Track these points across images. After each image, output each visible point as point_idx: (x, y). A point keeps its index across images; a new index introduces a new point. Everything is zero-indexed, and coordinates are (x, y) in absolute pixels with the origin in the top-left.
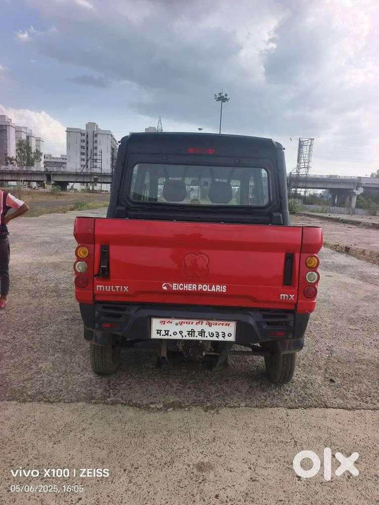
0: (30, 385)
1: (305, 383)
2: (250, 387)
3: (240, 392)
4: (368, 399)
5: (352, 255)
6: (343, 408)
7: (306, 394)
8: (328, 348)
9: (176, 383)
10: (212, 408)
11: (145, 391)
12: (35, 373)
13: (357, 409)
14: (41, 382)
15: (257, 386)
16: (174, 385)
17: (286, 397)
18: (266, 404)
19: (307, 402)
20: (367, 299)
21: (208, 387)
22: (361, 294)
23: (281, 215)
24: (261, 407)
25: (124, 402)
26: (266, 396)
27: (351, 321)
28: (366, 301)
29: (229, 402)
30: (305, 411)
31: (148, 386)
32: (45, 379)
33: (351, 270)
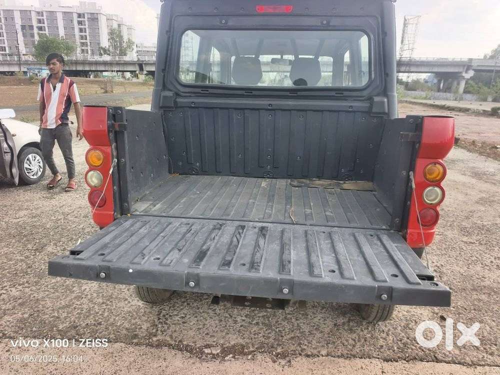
0: (65, 315)
1: (407, 320)
2: (335, 325)
3: (322, 332)
4: (494, 348)
5: (462, 148)
6: (459, 363)
7: (408, 338)
8: (436, 268)
9: (242, 316)
10: (283, 356)
11: (201, 327)
12: (75, 298)
13: (481, 365)
14: (79, 311)
15: (344, 324)
16: (239, 319)
17: (381, 342)
18: (354, 353)
19: (410, 350)
20: (482, 201)
21: (281, 324)
22: (475, 195)
23: (386, 100)
24: (348, 357)
25: (173, 343)
26: (355, 341)
27: (464, 231)
28: (482, 204)
29: (305, 347)
30: (407, 365)
31: (206, 320)
32: (85, 306)
33: (462, 165)
